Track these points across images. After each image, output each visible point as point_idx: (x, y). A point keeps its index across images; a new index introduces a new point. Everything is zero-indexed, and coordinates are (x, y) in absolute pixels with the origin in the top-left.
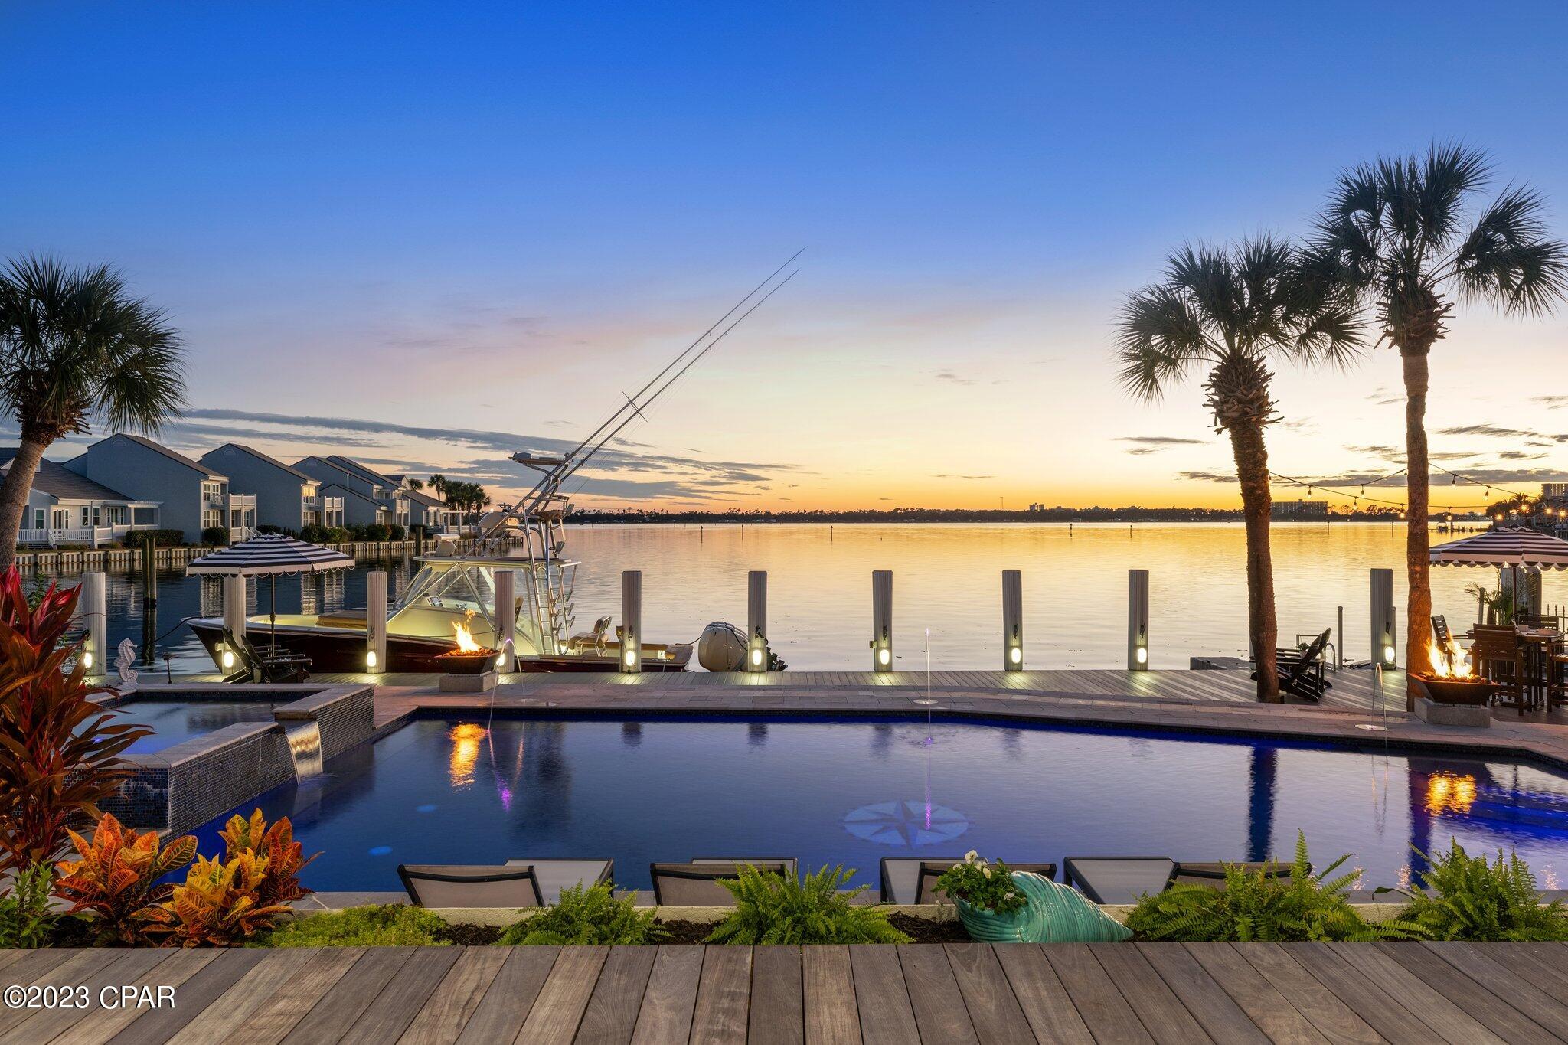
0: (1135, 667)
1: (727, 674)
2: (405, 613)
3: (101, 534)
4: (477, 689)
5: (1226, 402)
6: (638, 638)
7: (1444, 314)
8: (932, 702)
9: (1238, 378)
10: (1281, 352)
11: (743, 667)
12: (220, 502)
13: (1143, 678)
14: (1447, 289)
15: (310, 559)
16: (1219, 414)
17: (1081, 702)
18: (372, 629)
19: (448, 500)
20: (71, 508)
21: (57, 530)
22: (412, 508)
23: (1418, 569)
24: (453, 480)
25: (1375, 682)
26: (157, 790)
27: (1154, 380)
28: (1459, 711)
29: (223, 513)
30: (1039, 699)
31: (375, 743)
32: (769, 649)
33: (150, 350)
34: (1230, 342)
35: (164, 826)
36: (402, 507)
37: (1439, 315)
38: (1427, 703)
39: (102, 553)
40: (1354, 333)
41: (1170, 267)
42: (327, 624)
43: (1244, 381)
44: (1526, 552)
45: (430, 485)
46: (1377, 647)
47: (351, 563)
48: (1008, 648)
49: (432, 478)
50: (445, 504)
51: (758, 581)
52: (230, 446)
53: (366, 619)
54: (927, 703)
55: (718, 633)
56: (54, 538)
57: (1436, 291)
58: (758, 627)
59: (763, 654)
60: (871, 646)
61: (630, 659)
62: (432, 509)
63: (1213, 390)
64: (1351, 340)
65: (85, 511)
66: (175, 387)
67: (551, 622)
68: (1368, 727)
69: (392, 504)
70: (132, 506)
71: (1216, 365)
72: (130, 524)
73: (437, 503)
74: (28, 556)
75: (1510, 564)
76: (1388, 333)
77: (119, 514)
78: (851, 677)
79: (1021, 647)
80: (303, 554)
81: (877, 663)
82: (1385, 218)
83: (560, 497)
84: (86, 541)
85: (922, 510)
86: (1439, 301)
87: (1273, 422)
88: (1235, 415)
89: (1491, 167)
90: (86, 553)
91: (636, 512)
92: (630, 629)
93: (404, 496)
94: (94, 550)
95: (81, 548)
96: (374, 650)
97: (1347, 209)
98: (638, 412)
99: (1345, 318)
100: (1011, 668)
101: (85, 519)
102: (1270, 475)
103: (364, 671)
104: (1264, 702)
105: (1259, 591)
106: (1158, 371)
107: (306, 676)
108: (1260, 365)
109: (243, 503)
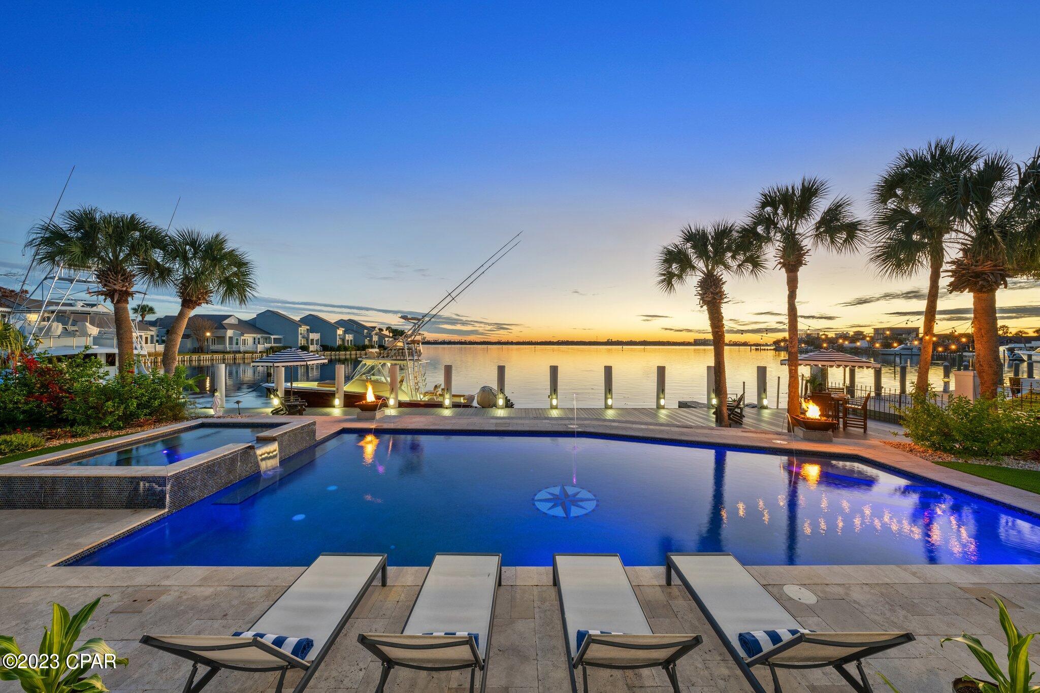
0: (659, 407)
1: (488, 409)
2: (354, 382)
3: (260, 347)
4: (372, 419)
5: (706, 293)
6: (451, 393)
7: (807, 254)
8: (577, 426)
9: (711, 283)
10: (728, 274)
11: (495, 405)
12: (306, 336)
13: (663, 412)
14: (807, 243)
15: (306, 359)
16: (702, 299)
17: (643, 427)
18: (337, 389)
19: (393, 336)
20: (249, 338)
21: (244, 346)
22: (379, 338)
23: (793, 368)
24: (395, 328)
25: (759, 414)
26: (160, 488)
27: (672, 285)
28: (817, 434)
29: (307, 340)
30: (624, 425)
31: (316, 447)
32: (507, 397)
33: (241, 270)
34: (707, 266)
35: (164, 507)
36: (375, 338)
37: (804, 254)
38: (802, 430)
39: (260, 354)
40: (762, 264)
41: (681, 234)
42: (321, 386)
43: (714, 284)
44: (837, 361)
45: (386, 330)
46: (760, 398)
47: (326, 361)
48: (606, 399)
49: (387, 328)
50: (392, 337)
51: (501, 370)
52: (310, 315)
53: (335, 384)
54: (574, 427)
55: (485, 390)
56: (242, 349)
57: (803, 244)
58: (502, 390)
59: (503, 400)
60: (549, 398)
61: (447, 402)
62: (387, 339)
63: (699, 289)
64: (763, 267)
65: (255, 338)
66: (253, 286)
67: (415, 386)
68: (779, 442)
69: (371, 337)
70: (272, 337)
71: (701, 278)
72: (271, 343)
73: (389, 337)
74: (232, 355)
75: (822, 365)
76: (780, 263)
77: (268, 340)
78: (540, 411)
79: (612, 398)
80: (303, 357)
81: (551, 405)
82: (780, 212)
83: (420, 334)
84: (254, 350)
85: (568, 341)
86: (804, 248)
87: (726, 302)
88: (710, 299)
89: (831, 187)
90: (254, 355)
91: (464, 341)
92: (447, 390)
93: (376, 334)
94: (257, 353)
95: (252, 353)
96: (338, 398)
97: (764, 205)
98: (453, 299)
99: (758, 257)
100: (607, 407)
101: (254, 342)
102: (725, 326)
103: (334, 407)
104: (722, 427)
105: (720, 377)
106: (674, 281)
107: (304, 410)
108: (720, 278)
109: (315, 336)
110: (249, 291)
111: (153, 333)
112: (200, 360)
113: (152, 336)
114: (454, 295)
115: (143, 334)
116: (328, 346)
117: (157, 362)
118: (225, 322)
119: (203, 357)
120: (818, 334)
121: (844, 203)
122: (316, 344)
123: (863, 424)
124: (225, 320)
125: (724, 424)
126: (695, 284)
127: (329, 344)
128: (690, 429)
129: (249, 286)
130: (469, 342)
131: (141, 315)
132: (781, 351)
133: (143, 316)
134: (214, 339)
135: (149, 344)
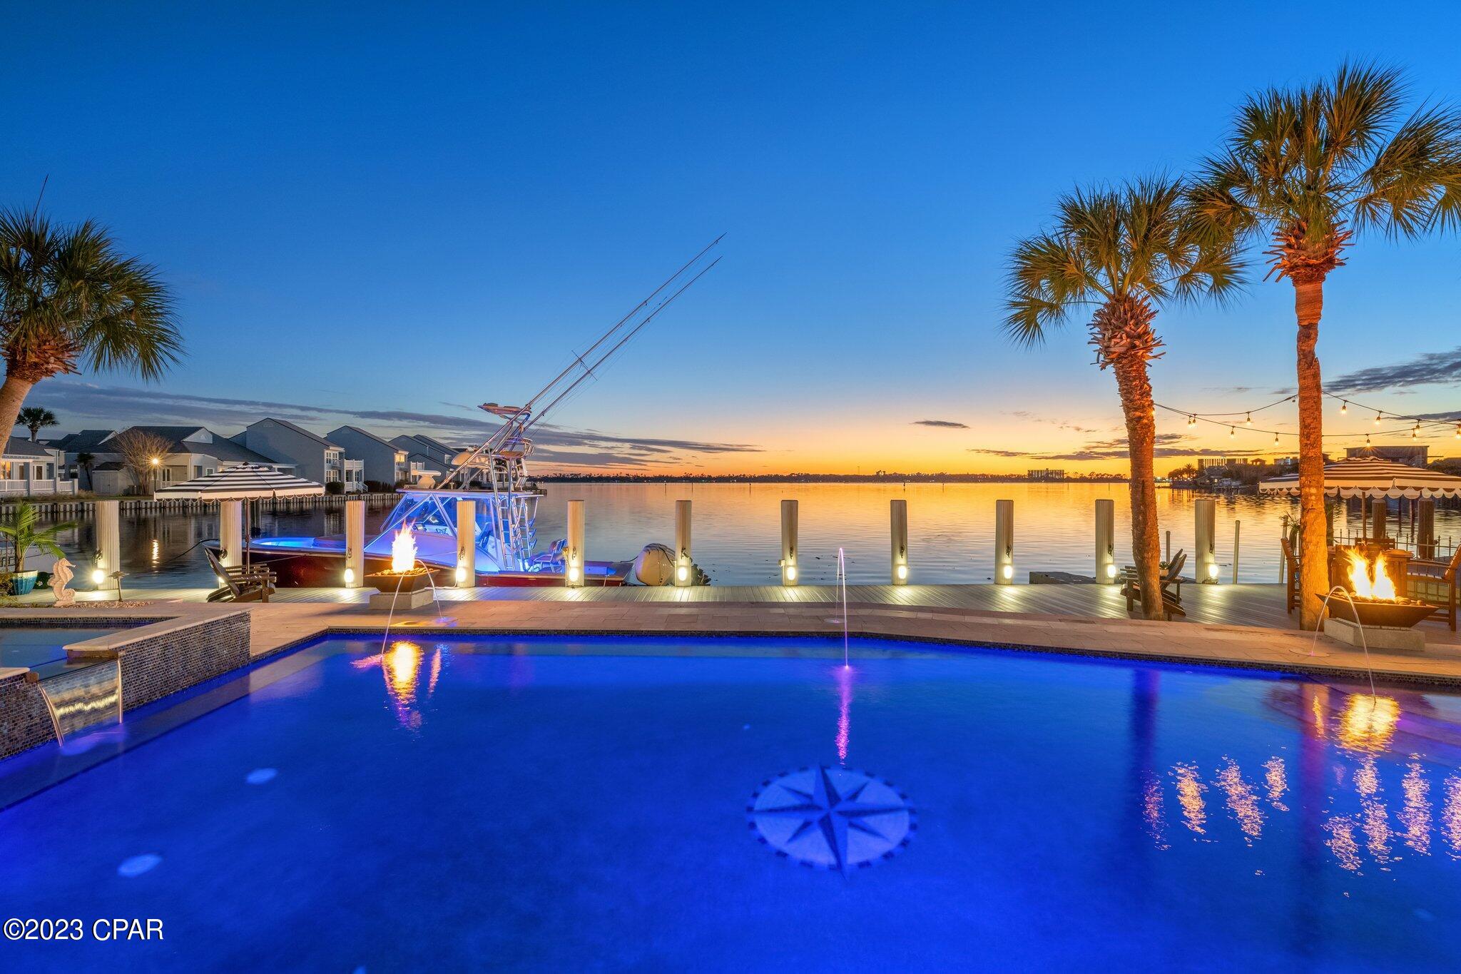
0: (1001, 582)
1: (656, 589)
5: (1112, 339)
6: (581, 557)
7: (1343, 242)
9: (1124, 315)
11: (671, 581)
12: (338, 465)
16: (1104, 350)
18: (350, 549)
27: (1037, 327)
29: (339, 471)
32: (696, 565)
33: (144, 303)
34: (1114, 282)
37: (1339, 242)
40: (1237, 272)
41: (1058, 212)
43: (1131, 318)
44: (1397, 477)
48: (895, 566)
51: (685, 507)
52: (346, 426)
53: (346, 541)
55: (653, 551)
57: (1337, 219)
58: (684, 548)
59: (689, 571)
61: (573, 575)
63: (1097, 329)
71: (1101, 306)
76: (1279, 266)
81: (785, 578)
86: (1339, 228)
87: (1157, 356)
88: (1120, 351)
89: (1407, 85)
92: (574, 550)
96: (352, 569)
100: (898, 582)
103: (343, 586)
104: (1151, 619)
105: (1144, 514)
106: (1040, 317)
107: (272, 591)
108: (1145, 303)
109: (354, 466)
110: (163, 348)
111: (50, 459)
112: (140, 509)
113: (50, 465)
114: (590, 361)
115: (31, 461)
116: (379, 483)
117: (57, 512)
118: (188, 439)
119: (146, 503)
120: (1245, 460)
121: (1437, 122)
122: (358, 480)
123: (1447, 612)
124: (188, 435)
125: (1153, 614)
126: (1090, 319)
127: (380, 478)
128: (1090, 625)
129: (162, 339)
130: (634, 477)
131: (29, 427)
132: (1183, 488)
133: (33, 429)
134: (168, 470)
135: (44, 480)
